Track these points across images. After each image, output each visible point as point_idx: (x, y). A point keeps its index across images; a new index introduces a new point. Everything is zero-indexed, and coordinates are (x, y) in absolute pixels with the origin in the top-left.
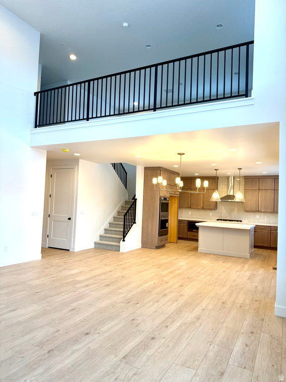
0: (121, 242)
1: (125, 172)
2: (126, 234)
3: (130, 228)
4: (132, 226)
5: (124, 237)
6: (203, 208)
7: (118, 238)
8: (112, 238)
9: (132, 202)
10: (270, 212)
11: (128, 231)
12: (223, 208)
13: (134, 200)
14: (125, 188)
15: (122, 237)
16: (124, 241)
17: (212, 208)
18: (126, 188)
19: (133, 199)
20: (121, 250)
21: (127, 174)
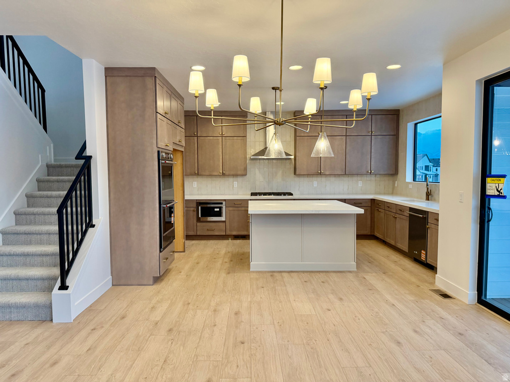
0: (56, 290)
1: (40, 86)
2: (71, 264)
3: (80, 243)
4: (84, 234)
5: (64, 274)
6: (223, 174)
7: (43, 279)
8: (18, 279)
9: (76, 166)
10: (339, 175)
11: (75, 253)
12: (257, 171)
13: (82, 162)
14: (41, 127)
15: (57, 271)
16: (64, 287)
17: (239, 173)
18: (45, 128)
19: (80, 156)
20: (58, 317)
21: (43, 91)
